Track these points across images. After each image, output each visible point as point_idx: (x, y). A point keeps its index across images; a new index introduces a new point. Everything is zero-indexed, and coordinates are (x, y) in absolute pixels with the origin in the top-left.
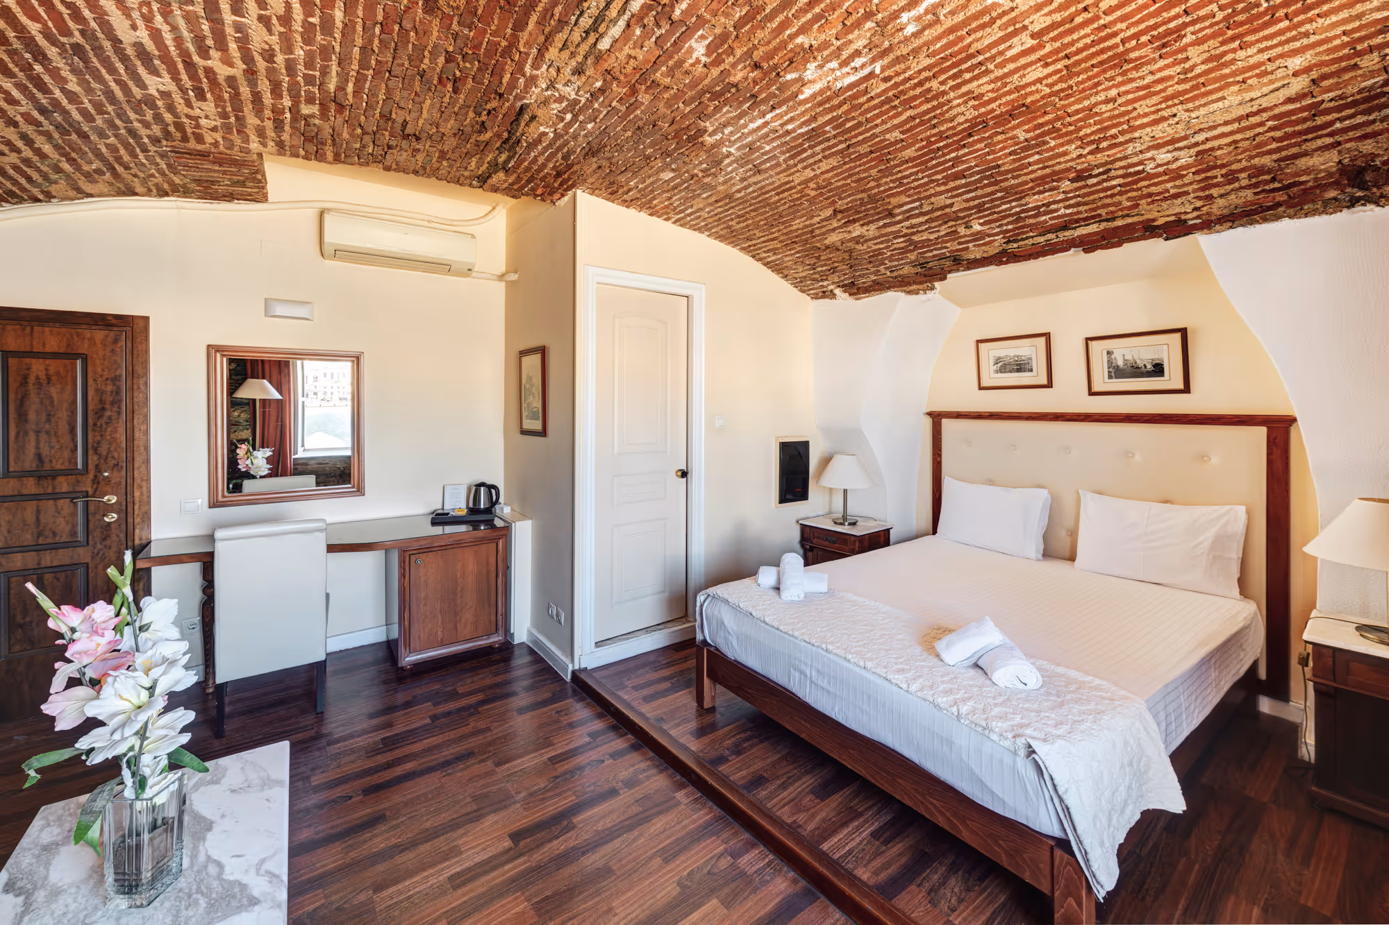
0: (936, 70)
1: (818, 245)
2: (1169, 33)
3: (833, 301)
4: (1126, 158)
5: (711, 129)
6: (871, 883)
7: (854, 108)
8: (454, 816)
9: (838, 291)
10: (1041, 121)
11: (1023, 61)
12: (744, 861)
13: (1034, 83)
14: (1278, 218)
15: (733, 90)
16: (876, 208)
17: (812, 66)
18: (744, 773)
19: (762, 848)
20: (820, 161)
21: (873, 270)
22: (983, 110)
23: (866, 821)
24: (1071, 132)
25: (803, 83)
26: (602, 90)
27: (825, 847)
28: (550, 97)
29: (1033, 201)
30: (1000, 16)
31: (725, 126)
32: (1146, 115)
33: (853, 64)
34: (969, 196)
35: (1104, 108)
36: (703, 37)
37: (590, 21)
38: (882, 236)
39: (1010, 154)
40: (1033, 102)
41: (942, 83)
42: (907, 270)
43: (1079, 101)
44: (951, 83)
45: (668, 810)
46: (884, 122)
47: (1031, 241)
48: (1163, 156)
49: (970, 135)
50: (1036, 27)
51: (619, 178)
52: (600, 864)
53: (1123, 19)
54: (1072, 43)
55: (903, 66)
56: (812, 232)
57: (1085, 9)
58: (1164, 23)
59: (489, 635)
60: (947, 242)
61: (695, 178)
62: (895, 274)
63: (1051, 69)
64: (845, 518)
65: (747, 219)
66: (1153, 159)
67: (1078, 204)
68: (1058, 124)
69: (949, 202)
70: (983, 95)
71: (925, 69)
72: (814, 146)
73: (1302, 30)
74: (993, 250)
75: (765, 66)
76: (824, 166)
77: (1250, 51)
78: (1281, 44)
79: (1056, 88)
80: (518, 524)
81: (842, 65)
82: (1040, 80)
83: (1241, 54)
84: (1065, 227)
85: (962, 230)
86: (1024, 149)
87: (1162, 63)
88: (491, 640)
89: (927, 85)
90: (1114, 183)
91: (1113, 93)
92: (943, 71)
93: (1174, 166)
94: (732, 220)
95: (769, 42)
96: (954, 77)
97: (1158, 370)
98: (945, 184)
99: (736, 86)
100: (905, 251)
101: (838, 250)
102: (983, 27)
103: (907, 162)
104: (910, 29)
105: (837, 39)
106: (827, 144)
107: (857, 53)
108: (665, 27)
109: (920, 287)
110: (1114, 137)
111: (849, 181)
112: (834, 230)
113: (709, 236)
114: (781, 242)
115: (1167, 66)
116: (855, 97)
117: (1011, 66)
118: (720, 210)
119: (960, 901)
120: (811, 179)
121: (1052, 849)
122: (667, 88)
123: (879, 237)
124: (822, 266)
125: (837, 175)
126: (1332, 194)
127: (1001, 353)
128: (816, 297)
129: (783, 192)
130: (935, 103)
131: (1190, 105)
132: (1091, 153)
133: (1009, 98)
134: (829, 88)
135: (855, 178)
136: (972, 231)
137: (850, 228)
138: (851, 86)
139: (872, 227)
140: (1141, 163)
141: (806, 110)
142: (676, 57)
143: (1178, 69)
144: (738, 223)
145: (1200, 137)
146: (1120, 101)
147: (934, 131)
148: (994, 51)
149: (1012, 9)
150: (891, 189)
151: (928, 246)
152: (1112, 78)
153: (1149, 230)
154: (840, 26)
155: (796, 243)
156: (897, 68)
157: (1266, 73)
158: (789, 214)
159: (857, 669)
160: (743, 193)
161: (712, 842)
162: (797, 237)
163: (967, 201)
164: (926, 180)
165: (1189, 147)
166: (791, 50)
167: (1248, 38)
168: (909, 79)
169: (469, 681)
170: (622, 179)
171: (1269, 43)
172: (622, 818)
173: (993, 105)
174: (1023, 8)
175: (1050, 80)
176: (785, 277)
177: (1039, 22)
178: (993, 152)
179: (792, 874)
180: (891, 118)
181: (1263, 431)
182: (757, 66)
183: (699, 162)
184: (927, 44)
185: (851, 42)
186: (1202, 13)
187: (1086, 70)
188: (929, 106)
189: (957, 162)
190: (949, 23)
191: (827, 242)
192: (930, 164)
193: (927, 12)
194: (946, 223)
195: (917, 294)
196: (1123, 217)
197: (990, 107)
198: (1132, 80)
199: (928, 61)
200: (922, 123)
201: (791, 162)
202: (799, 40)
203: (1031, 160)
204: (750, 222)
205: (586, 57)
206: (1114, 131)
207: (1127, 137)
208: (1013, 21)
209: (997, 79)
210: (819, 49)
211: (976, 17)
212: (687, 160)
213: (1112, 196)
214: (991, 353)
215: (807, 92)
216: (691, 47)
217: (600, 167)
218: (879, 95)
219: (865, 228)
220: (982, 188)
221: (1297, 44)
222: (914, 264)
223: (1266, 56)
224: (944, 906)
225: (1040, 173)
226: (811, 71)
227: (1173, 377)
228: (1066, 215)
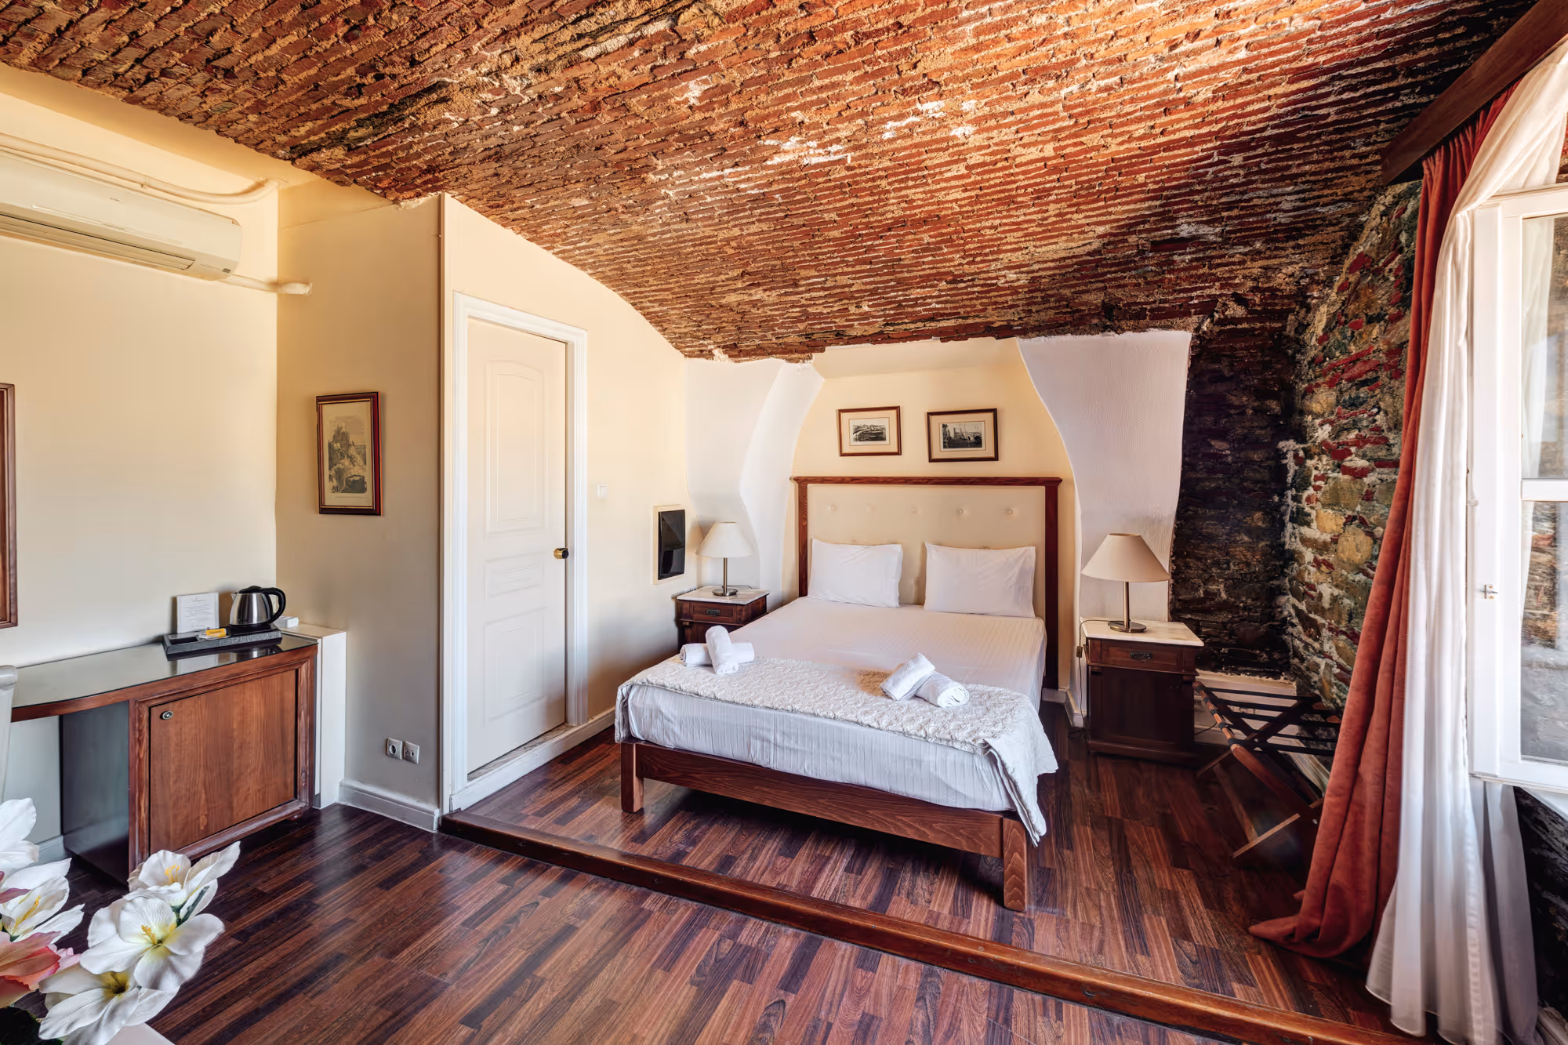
0: (888, 173)
1: (713, 303)
2: (1044, 190)
3: (709, 362)
4: (988, 272)
5: (660, 168)
6: (864, 907)
7: (810, 184)
8: (363, 1035)
9: (716, 352)
10: (944, 231)
11: (953, 183)
12: (743, 938)
13: (951, 202)
14: (1064, 333)
15: (706, 138)
16: (785, 276)
17: (794, 139)
18: (710, 858)
19: (754, 920)
20: (753, 223)
21: (760, 334)
22: (908, 212)
23: (836, 862)
24: (960, 245)
25: (777, 150)
26: (557, 97)
27: (815, 894)
28: (485, 85)
29: (915, 293)
30: (954, 146)
31: (676, 169)
32: (1011, 243)
33: (829, 148)
34: (868, 280)
35: (988, 232)
36: (705, 82)
37: (594, 27)
38: (780, 303)
39: (913, 252)
40: (945, 216)
41: (890, 184)
42: (793, 339)
43: (974, 223)
44: (896, 185)
45: (644, 921)
46: (829, 203)
47: (904, 327)
48: (1012, 276)
49: (890, 230)
50: (971, 162)
51: (515, 191)
52: (598, 1001)
53: (1024, 173)
54: (988, 180)
55: (868, 162)
56: (713, 288)
57: (1006, 159)
58: (1045, 183)
59: (284, 803)
60: (836, 317)
61: (613, 212)
62: (781, 341)
63: (967, 194)
64: (724, 587)
65: (647, 265)
66: (1005, 276)
67: (946, 302)
68: (954, 237)
69: (851, 282)
70: (914, 201)
71: (882, 169)
72: (755, 209)
73: (1110, 210)
74: (871, 330)
75: (751, 125)
76: (754, 229)
77: (1081, 216)
78: (1097, 216)
79: (965, 209)
80: (325, 639)
81: (819, 146)
82: (956, 201)
83: (1075, 216)
84: (932, 319)
85: (852, 309)
86: (924, 250)
87: (1032, 210)
88: (289, 811)
89: (878, 182)
90: (975, 289)
91: (997, 222)
92: (895, 175)
93: (1016, 284)
94: (629, 262)
95: (768, 107)
96: (901, 181)
97: (978, 442)
98: (853, 266)
99: (711, 135)
100: (797, 320)
101: (732, 310)
102: (938, 150)
103: (830, 240)
104: (887, 136)
105: (828, 124)
106: (768, 209)
107: (838, 141)
108: (672, 59)
109: (802, 356)
110: (986, 255)
111: (770, 247)
112: (735, 290)
113: (591, 275)
114: (673, 293)
115: (1035, 213)
116: (816, 176)
117: (943, 185)
118: (621, 249)
119: (931, 894)
120: (735, 238)
121: (1001, 821)
122: (636, 115)
123: (777, 304)
124: (709, 324)
125: (761, 239)
126: (1095, 321)
127: (860, 423)
128: (691, 355)
129: (701, 245)
130: (876, 198)
131: (1038, 243)
132: (968, 263)
133: (930, 208)
134: (797, 162)
135: (777, 245)
136: (861, 311)
137: (752, 291)
138: (817, 165)
139: (774, 293)
140: (997, 278)
141: (767, 175)
142: (666, 90)
143: (1040, 216)
144: (634, 267)
145: (1036, 267)
146: (999, 229)
147: (864, 220)
148: (937, 170)
149: (963, 144)
150: (805, 261)
151: (820, 319)
152: (1000, 212)
153: (988, 330)
154: (835, 115)
155: (690, 297)
156: (862, 162)
157: (1083, 232)
158: (697, 267)
159: (827, 722)
160: (657, 238)
161: (705, 934)
162: (694, 291)
163: (866, 284)
164: (839, 259)
165: (1028, 273)
166: (784, 120)
167: (1083, 207)
168: (868, 173)
169: (273, 873)
170: (519, 193)
171: (1091, 213)
172: (595, 950)
173: (917, 211)
174: (970, 145)
175: (963, 202)
176: (664, 330)
177: (976, 158)
178: (901, 248)
179: (791, 931)
180: (835, 201)
181: (1043, 488)
182: (742, 123)
183: (629, 195)
184: (894, 151)
185: (838, 130)
186: (1066, 183)
187: (987, 201)
188: (871, 199)
189: (870, 249)
190: (917, 139)
191: (723, 301)
192: (847, 247)
193: (906, 126)
194: (841, 300)
195: (797, 362)
196: (974, 317)
197: (913, 212)
198: (1012, 216)
199: (889, 164)
200: (859, 211)
201: (726, 218)
202: (794, 114)
203: (926, 260)
204: (649, 268)
205: (560, 58)
206: (988, 250)
207: (995, 257)
208: (960, 153)
209: (931, 191)
210: (808, 128)
211: (937, 141)
212: (615, 192)
213: (971, 299)
214: (851, 421)
215: (777, 160)
216: (687, 86)
217: (497, 175)
218: (835, 180)
219: (768, 293)
220: (880, 275)
221: (1104, 218)
222: (800, 334)
223: (1087, 221)
224: (922, 901)
225: (928, 272)
226: (792, 143)
227: (987, 450)
228: (935, 309)
